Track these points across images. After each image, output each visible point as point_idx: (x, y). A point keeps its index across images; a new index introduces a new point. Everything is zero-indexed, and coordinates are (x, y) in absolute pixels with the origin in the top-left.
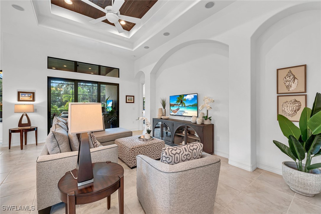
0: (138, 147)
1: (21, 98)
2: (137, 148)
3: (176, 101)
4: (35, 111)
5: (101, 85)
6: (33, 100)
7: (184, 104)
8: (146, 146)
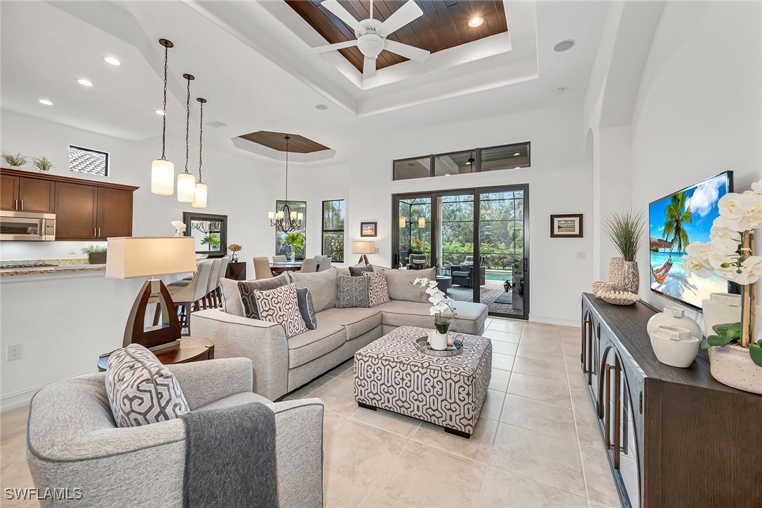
0: (373, 357)
1: (365, 232)
2: (370, 356)
3: (663, 227)
4: (376, 251)
5: (482, 196)
6: (375, 235)
7: (686, 236)
8: (397, 362)
